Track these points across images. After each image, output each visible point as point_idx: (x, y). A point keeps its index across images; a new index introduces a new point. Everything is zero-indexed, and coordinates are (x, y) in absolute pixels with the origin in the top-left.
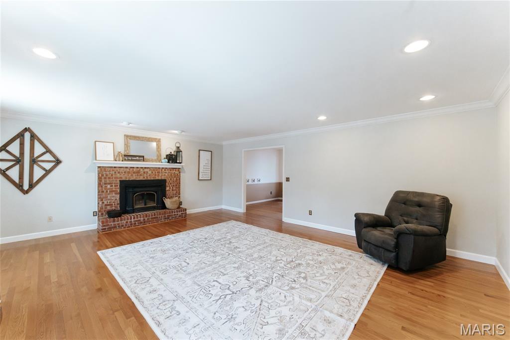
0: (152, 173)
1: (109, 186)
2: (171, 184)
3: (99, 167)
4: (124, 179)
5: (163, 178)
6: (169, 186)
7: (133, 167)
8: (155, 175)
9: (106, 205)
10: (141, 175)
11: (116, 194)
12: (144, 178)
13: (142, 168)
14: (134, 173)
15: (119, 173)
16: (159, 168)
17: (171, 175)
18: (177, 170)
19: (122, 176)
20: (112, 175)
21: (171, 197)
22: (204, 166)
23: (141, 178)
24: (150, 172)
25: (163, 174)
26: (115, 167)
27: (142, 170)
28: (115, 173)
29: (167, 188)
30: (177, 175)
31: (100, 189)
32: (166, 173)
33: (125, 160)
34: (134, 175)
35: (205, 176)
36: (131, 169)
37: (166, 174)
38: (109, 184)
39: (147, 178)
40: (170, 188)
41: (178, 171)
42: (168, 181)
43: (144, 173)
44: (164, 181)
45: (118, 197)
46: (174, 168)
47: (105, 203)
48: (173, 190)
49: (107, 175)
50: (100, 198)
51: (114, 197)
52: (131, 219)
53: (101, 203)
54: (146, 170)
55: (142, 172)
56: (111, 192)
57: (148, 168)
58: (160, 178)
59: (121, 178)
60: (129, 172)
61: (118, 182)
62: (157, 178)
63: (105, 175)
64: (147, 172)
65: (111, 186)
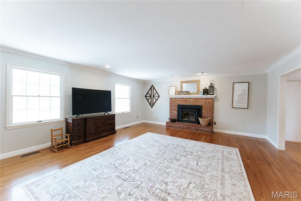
0: (194, 101)
1: (173, 107)
2: (206, 109)
3: (170, 98)
4: (179, 104)
5: (200, 104)
6: (205, 110)
8: (195, 102)
10: (187, 102)
11: (176, 111)
12: (189, 104)
13: (188, 98)
14: (184, 101)
15: (177, 101)
16: (198, 98)
17: (206, 103)
18: (211, 99)
19: (178, 102)
20: (174, 102)
21: (206, 117)
22: (239, 96)
23: (188, 104)
24: (192, 101)
25: (200, 102)
26: (176, 98)
27: (188, 99)
28: (176, 101)
29: (203, 111)
30: (211, 103)
31: (170, 108)
32: (202, 101)
34: (184, 102)
36: (183, 99)
37: (203, 102)
39: (191, 104)
40: (205, 111)
41: (212, 100)
42: (204, 107)
43: (189, 101)
44: (201, 106)
45: (177, 113)
46: (208, 98)
47: (172, 115)
48: (207, 113)
50: (170, 113)
52: (177, 124)
54: (190, 99)
55: (188, 101)
56: (174, 110)
57: (191, 98)
58: (198, 104)
59: (178, 103)
60: (181, 101)
61: (177, 105)
62: (196, 104)
63: (172, 102)
64: (191, 101)
65: (174, 107)
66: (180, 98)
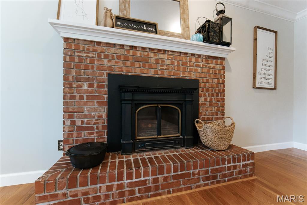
0: (173, 63)
1: (86, 86)
2: (207, 90)
3: (66, 40)
4: (116, 71)
5: (193, 76)
6: (205, 95)
7: (135, 48)
8: (179, 70)
9: (80, 128)
10: (150, 67)
11: (100, 104)
12: (156, 73)
13: (152, 50)
15: (106, 57)
16: (186, 54)
17: (208, 72)
18: (219, 61)
19: (112, 63)
20: (92, 61)
21: (208, 119)
22: (264, 60)
23: (151, 73)
24: (168, 62)
25: (194, 68)
26: (99, 43)
27: (152, 55)
28: (99, 56)
29: (201, 100)
30: (219, 72)
31: (67, 89)
32: (198, 66)
33: (118, 26)
34: (137, 64)
35: (264, 81)
36: (131, 51)
37: (199, 70)
38: (87, 80)
39: (163, 73)
40: (206, 100)
41: (221, 64)
42: (202, 85)
43: (157, 61)
44: (196, 82)
45: (104, 111)
47: (78, 123)
48: (211, 105)
49: (81, 60)
51: (95, 110)
53: (68, 123)
54: (161, 56)
55: (153, 61)
56: (91, 98)
57: (165, 51)
58: (187, 76)
59: (110, 68)
60: (126, 59)
61: (105, 78)
62: (182, 76)
63: (77, 60)
64: (163, 61)
65: (91, 86)
66: (122, 46)
